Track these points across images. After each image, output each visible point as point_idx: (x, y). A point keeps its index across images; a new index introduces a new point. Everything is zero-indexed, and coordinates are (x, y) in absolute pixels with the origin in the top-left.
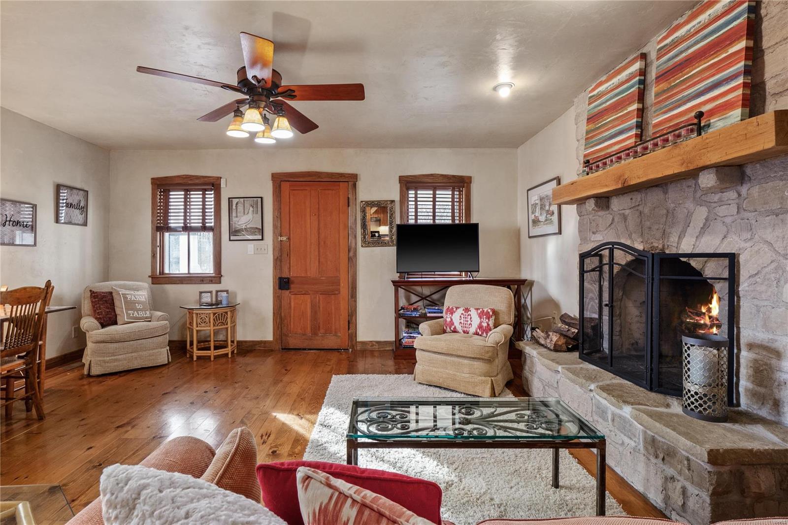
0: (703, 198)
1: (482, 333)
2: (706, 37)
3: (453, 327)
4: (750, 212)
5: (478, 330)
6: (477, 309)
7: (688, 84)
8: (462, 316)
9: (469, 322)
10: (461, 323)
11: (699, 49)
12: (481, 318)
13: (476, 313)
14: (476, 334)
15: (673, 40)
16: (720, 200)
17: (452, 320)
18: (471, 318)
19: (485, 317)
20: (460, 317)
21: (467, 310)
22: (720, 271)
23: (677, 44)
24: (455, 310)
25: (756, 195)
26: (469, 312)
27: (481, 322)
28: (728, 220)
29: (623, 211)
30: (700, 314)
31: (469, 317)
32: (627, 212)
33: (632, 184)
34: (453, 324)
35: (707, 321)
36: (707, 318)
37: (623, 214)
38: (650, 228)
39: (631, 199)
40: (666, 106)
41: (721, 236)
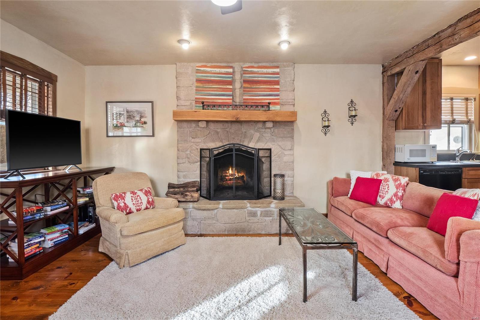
0: (259, 130)
1: (150, 206)
2: (265, 77)
3: (128, 209)
4: (274, 136)
5: (148, 205)
6: (141, 190)
7: (259, 90)
8: (133, 198)
9: (140, 201)
10: (133, 204)
11: (263, 80)
12: (147, 196)
13: (142, 193)
14: (147, 208)
15: (251, 71)
16: (264, 131)
17: (125, 204)
18: (140, 198)
19: (149, 194)
20: (132, 199)
21: (133, 193)
22: (264, 154)
23: (253, 73)
24: (123, 195)
25: (276, 132)
26: (137, 194)
27: (148, 199)
28: (267, 138)
29: (217, 130)
30: (227, 173)
31: (139, 197)
32: (219, 130)
33: (241, 120)
34: (128, 207)
35: (229, 175)
36: (228, 174)
37: (217, 131)
38: (234, 138)
39: (223, 125)
40: (250, 94)
41: (265, 143)
